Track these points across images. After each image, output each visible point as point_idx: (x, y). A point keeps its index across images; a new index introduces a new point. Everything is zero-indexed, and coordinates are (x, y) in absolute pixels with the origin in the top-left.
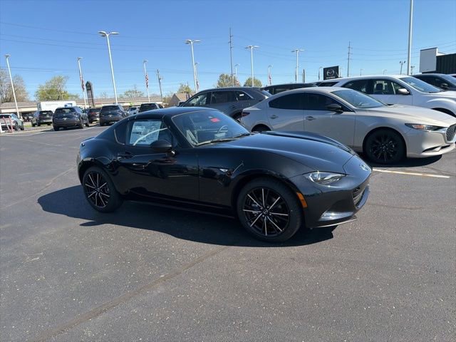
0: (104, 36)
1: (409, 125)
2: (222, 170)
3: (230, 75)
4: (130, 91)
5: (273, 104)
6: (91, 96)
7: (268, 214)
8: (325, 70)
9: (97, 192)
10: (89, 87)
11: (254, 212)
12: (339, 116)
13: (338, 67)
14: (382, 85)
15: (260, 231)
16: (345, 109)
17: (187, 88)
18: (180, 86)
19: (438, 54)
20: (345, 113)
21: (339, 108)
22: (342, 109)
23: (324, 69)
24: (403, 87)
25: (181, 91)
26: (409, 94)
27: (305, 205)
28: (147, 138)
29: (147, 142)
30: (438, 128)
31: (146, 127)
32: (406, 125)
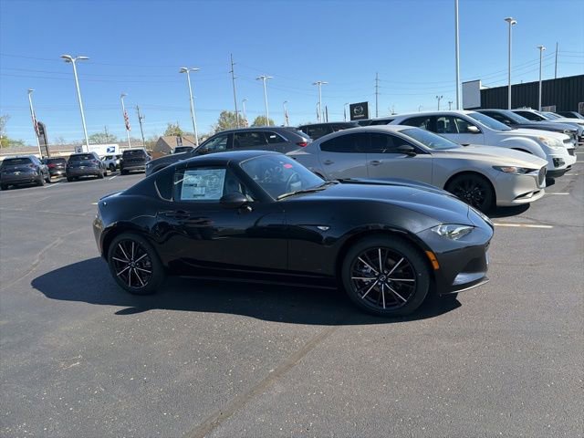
0: (69, 61)
1: (497, 168)
2: (321, 228)
3: (233, 113)
4: (97, 135)
5: (326, 147)
6: (44, 142)
7: (386, 281)
9: (132, 267)
10: (41, 129)
11: (365, 279)
12: (410, 159)
13: (366, 103)
14: (443, 122)
15: (375, 304)
16: (419, 150)
17: (177, 129)
18: (167, 126)
19: (482, 88)
20: (418, 156)
21: (411, 150)
22: (414, 151)
23: (351, 105)
24: (473, 125)
25: (169, 133)
26: (480, 132)
27: (436, 266)
28: (207, 191)
29: (207, 197)
30: (529, 171)
31: (203, 178)
32: (496, 168)
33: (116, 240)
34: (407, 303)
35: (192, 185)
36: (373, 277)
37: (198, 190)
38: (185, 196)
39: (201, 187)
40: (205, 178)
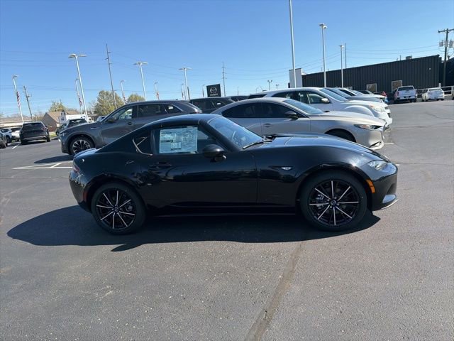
2: (284, 168)
3: (110, 92)
7: (336, 205)
8: (208, 88)
9: (115, 212)
11: (318, 205)
12: (293, 122)
13: (219, 85)
14: (299, 96)
15: (327, 222)
16: (300, 115)
17: (61, 106)
19: (303, 74)
20: (300, 119)
21: (294, 115)
22: (296, 115)
24: (324, 97)
25: (54, 109)
26: (329, 103)
27: (373, 190)
28: (183, 145)
29: (183, 150)
30: (377, 127)
31: (178, 135)
32: (355, 125)
33: (99, 191)
34: (353, 219)
35: (168, 141)
36: (325, 202)
37: (174, 145)
38: (163, 150)
39: (174, 142)
40: (179, 135)
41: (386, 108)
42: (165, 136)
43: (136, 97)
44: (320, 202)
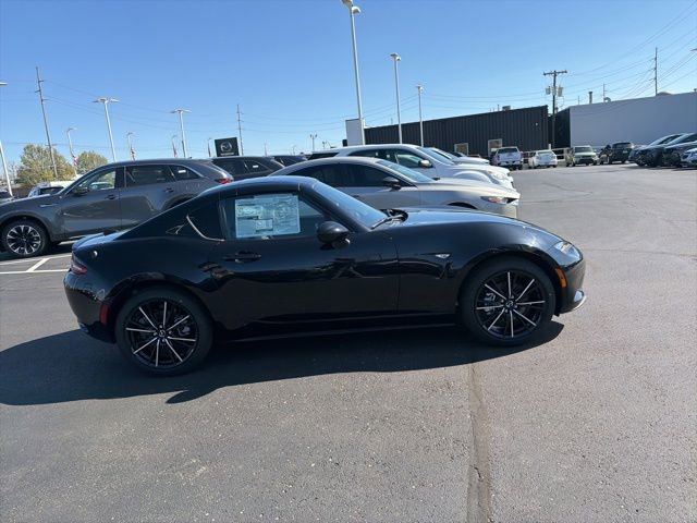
1: (485, 199)
2: (440, 256)
3: (44, 148)
8: (218, 143)
12: (395, 193)
16: (404, 183)
19: (365, 126)
20: (403, 189)
21: (395, 183)
22: (398, 183)
24: (424, 159)
26: (432, 167)
27: (563, 284)
28: (275, 224)
29: (278, 232)
30: (510, 200)
31: (265, 207)
32: (483, 198)
34: (537, 327)
35: (251, 218)
36: (499, 304)
37: (261, 224)
38: (242, 232)
39: (259, 219)
40: (269, 207)
41: (509, 175)
42: (243, 209)
43: (92, 156)
44: (490, 304)
